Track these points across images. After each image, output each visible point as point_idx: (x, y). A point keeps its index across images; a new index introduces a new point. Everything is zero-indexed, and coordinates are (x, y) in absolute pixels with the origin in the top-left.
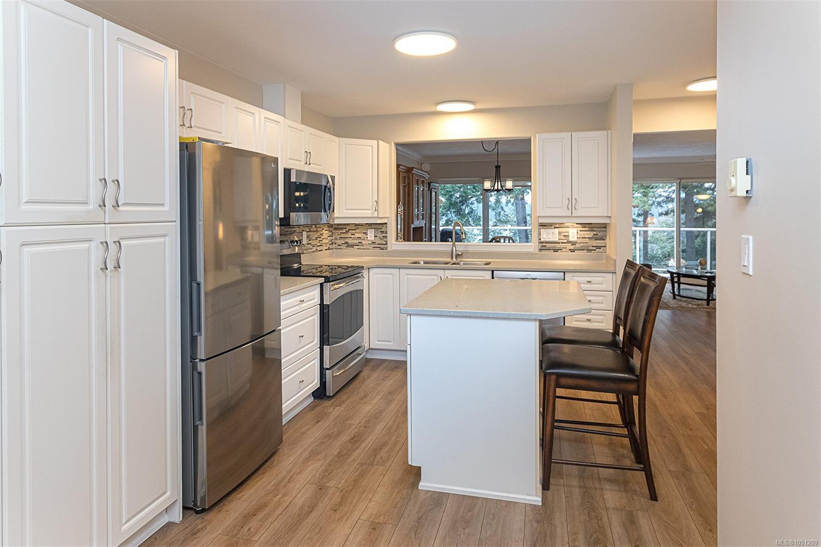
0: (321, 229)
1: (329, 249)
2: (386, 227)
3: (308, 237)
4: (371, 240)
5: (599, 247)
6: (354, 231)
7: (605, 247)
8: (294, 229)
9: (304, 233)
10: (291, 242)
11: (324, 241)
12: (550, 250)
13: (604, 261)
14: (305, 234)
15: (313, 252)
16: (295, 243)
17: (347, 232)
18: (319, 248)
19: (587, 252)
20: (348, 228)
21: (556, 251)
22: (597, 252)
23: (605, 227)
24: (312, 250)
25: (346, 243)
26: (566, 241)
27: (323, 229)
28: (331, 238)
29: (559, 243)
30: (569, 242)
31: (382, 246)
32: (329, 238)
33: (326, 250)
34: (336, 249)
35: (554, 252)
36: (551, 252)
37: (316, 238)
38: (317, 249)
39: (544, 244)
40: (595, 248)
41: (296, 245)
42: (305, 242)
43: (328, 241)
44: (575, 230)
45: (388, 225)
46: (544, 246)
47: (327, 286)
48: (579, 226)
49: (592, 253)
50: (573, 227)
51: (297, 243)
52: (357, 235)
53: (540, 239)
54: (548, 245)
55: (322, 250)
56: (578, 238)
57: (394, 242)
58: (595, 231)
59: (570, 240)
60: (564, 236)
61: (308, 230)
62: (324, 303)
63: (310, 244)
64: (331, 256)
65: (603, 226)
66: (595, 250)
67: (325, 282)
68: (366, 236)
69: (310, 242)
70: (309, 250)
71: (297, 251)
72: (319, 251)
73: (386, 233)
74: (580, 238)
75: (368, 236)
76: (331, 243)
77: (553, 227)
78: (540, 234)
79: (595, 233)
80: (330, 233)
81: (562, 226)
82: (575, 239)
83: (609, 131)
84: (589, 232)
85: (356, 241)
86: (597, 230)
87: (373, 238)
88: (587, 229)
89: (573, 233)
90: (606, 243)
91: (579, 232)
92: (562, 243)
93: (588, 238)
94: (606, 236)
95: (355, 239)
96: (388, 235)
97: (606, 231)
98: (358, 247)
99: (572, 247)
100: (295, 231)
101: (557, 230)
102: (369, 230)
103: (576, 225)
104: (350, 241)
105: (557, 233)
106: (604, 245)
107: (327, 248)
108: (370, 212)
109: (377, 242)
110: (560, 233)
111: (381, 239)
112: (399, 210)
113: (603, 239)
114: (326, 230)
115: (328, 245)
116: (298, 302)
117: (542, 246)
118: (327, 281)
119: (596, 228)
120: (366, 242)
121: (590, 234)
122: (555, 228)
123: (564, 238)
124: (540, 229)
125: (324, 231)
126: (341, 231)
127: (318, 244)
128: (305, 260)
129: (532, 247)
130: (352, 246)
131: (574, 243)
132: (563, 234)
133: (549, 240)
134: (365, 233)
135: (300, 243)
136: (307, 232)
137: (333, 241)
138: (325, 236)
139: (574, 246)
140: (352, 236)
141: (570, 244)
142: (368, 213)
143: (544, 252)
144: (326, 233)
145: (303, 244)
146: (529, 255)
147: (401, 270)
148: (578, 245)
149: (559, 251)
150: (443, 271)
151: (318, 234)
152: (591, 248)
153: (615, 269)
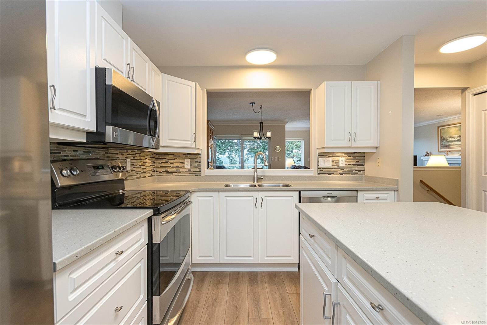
0: (144, 158)
1: (151, 176)
2: (200, 157)
3: (132, 164)
4: (187, 168)
5: (360, 171)
6: (173, 161)
7: (364, 170)
8: (117, 156)
9: (127, 160)
10: (112, 167)
11: (147, 169)
12: (326, 173)
13: (364, 181)
14: (129, 161)
15: (137, 178)
16: (117, 169)
17: (167, 162)
18: (143, 175)
19: (352, 175)
20: (168, 158)
21: (330, 174)
22: (359, 175)
23: (364, 156)
24: (136, 177)
25: (166, 171)
26: (337, 167)
27: (146, 158)
28: (153, 166)
29: (332, 168)
30: (339, 167)
31: (196, 173)
32: (151, 167)
33: (149, 176)
34: (157, 176)
35: (328, 175)
36: (327, 175)
37: (140, 166)
38: (140, 176)
39: (321, 170)
40: (357, 172)
41: (118, 171)
42: (129, 168)
43: (150, 169)
44: (343, 159)
45: (201, 156)
46: (322, 171)
47: (157, 220)
48: (346, 155)
49: (355, 175)
50: (342, 156)
51: (120, 169)
52: (175, 164)
53: (319, 166)
54: (324, 170)
55: (145, 177)
56: (345, 164)
57: (206, 169)
58: (357, 159)
59: (340, 166)
60: (335, 163)
61: (132, 158)
62: (153, 242)
63: (135, 171)
64: (154, 181)
65: (363, 155)
66: (357, 173)
67: (154, 215)
68: (183, 165)
69: (134, 169)
70: (133, 177)
71: (120, 177)
72: (143, 177)
73: (200, 162)
74: (347, 164)
75: (185, 165)
76: (153, 170)
77: (328, 157)
78: (319, 162)
79: (357, 160)
80: (152, 163)
81: (334, 155)
82: (344, 165)
83: (379, 82)
84: (353, 160)
85: (175, 169)
86: (358, 158)
87: (189, 167)
88: (352, 158)
89: (342, 161)
90: (364, 168)
91: (346, 160)
92: (334, 168)
93: (352, 164)
94: (365, 163)
95: (173, 167)
96: (202, 164)
97: (364, 159)
98: (176, 174)
99: (341, 171)
100: (118, 157)
101: (331, 159)
102: (185, 160)
103: (344, 155)
104: (170, 169)
105: (331, 161)
106: (363, 169)
107: (150, 175)
108: (189, 142)
109: (192, 170)
110: (333, 161)
111: (195, 167)
112: (210, 144)
113: (362, 165)
114: (148, 160)
115: (151, 172)
116: (114, 256)
117: (320, 171)
118: (156, 213)
119: (357, 157)
120: (183, 170)
121: (353, 162)
122: (329, 157)
123: (335, 164)
124: (319, 158)
125: (147, 160)
126: (162, 161)
127: (142, 171)
128: (129, 186)
129: (313, 171)
130: (171, 173)
131: (342, 168)
132: (335, 162)
133: (325, 166)
134: (183, 163)
135: (124, 169)
136: (131, 159)
137: (155, 169)
138: (148, 165)
139: (343, 171)
140: (171, 165)
141: (340, 169)
142: (188, 144)
143: (321, 175)
144: (149, 162)
145: (127, 171)
146: (310, 178)
147: (221, 193)
148: (345, 170)
149: (332, 174)
150: (258, 193)
151: (142, 163)
152: (354, 172)
153: (398, 187)
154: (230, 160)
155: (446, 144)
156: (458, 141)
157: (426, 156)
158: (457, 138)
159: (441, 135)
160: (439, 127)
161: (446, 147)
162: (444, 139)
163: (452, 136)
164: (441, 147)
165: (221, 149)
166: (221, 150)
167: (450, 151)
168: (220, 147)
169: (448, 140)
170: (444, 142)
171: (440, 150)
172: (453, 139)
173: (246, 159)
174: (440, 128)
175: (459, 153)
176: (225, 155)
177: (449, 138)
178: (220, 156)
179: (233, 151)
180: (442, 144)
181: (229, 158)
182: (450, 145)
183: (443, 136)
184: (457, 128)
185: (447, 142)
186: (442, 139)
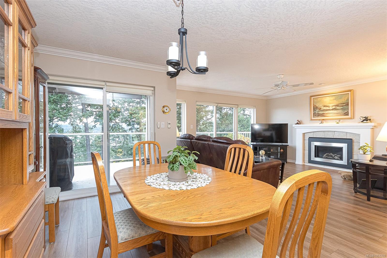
154: (73, 127)
155: (319, 113)
156: (333, 109)
157: (297, 124)
158: (332, 107)
159: (313, 104)
160: (311, 96)
161: (319, 115)
162: (317, 108)
163: (326, 105)
164: (314, 115)
165: (61, 114)
166: (61, 116)
167: (323, 120)
168: (59, 112)
169: (322, 109)
170: (317, 111)
171: (312, 118)
172: (328, 108)
173: (94, 126)
174: (312, 98)
175: (336, 121)
176: (66, 122)
177: (322, 107)
178: (60, 123)
179: (77, 117)
180: (315, 113)
181: (72, 125)
182: (324, 113)
183: (315, 105)
184: (332, 97)
185: (321, 111)
186: (315, 108)
